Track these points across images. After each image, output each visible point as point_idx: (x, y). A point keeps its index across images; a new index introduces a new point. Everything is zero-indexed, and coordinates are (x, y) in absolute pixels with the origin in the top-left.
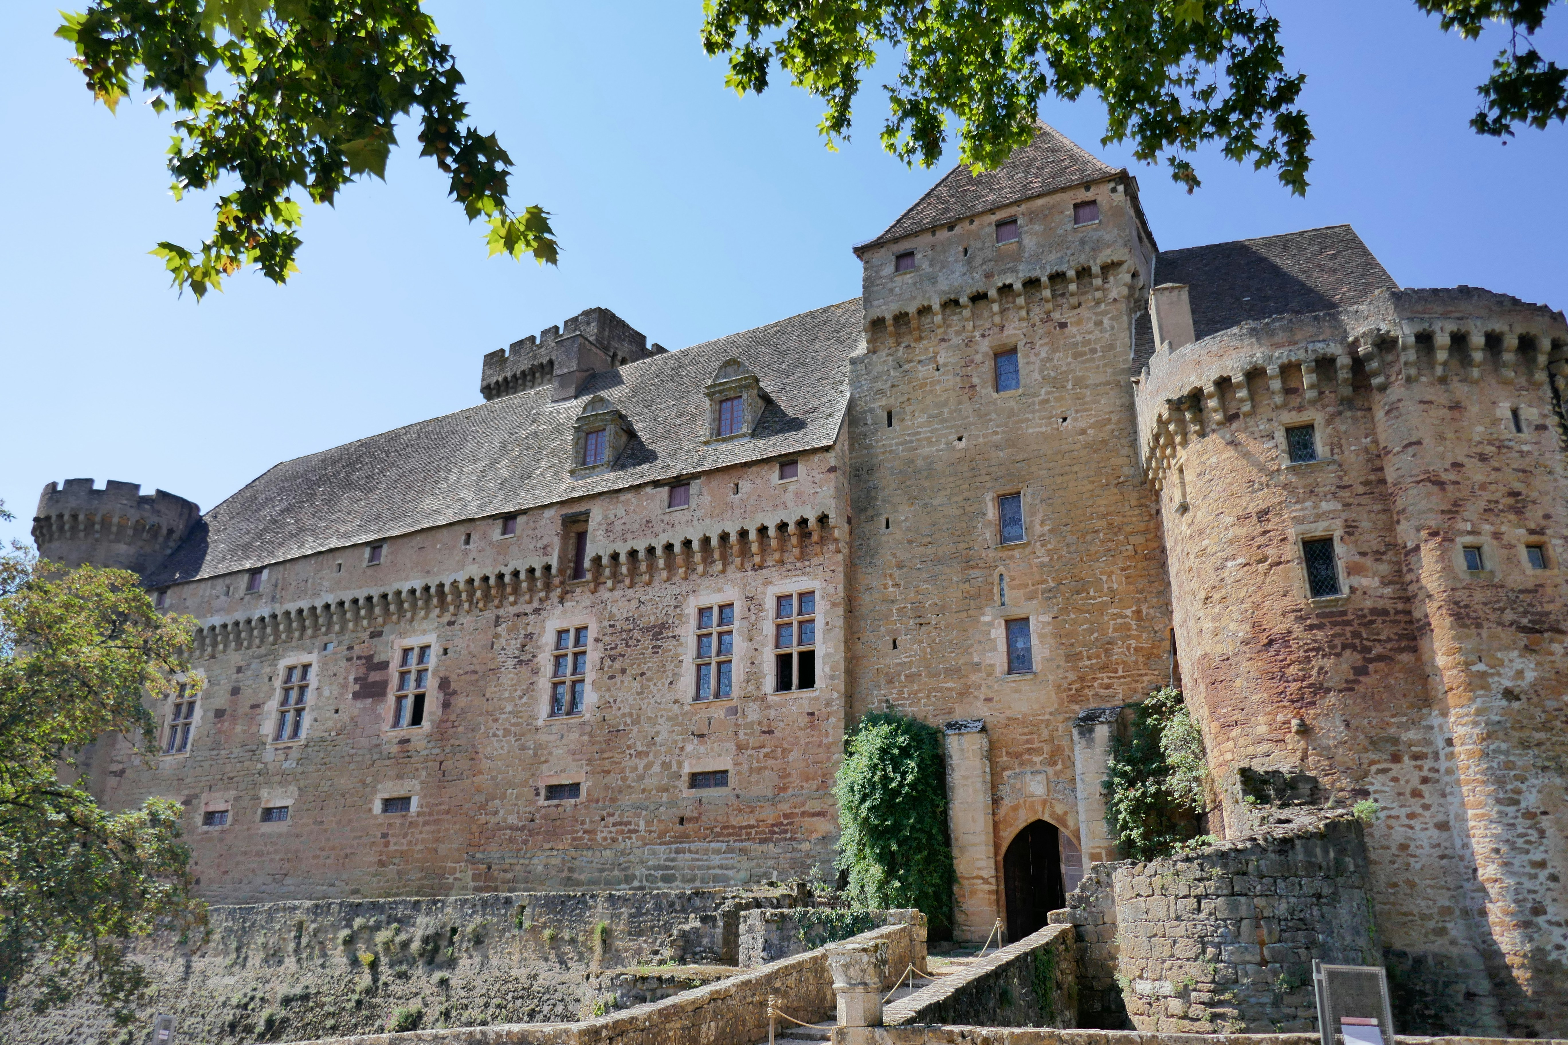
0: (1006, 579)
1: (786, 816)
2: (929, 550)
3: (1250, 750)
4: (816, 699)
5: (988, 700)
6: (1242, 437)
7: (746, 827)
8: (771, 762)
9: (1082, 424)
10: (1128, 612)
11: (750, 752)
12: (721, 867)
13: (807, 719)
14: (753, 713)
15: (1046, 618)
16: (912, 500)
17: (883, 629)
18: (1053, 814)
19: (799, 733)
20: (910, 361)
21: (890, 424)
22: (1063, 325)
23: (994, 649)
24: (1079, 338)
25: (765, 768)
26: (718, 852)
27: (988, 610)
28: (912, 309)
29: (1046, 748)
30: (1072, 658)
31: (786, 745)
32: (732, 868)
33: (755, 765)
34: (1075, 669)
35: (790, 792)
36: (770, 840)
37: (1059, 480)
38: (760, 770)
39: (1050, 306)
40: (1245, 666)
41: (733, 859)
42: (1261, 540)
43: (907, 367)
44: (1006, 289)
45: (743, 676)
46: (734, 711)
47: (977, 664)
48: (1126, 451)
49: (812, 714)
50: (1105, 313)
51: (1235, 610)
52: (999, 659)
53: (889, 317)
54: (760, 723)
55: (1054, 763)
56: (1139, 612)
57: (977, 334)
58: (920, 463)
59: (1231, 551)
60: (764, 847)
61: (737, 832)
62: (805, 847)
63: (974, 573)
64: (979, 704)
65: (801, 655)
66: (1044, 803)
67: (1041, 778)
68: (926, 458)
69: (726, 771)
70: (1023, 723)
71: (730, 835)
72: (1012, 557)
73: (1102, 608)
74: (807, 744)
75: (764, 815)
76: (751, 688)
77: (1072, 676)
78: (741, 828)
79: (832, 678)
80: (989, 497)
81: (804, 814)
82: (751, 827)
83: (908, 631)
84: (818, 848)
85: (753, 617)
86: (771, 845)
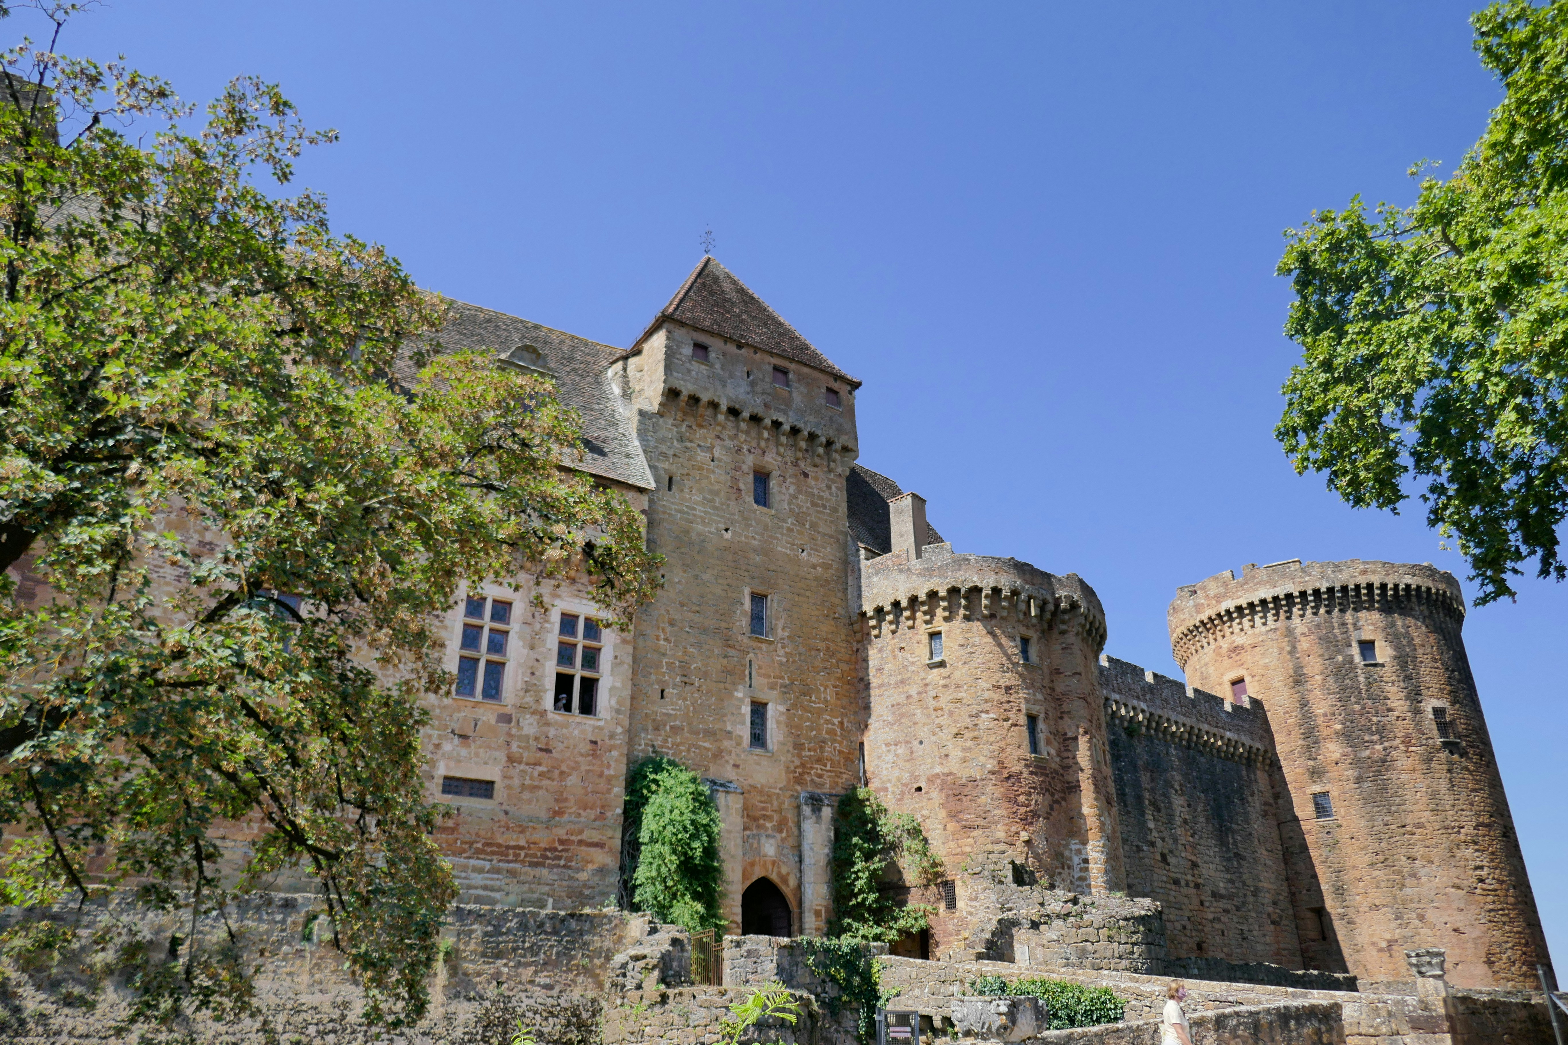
0: (755, 667)
1: (561, 842)
2: (697, 618)
3: (989, 847)
4: (601, 728)
5: (736, 766)
6: (998, 632)
7: (514, 847)
8: (545, 782)
9: (814, 560)
10: (836, 721)
11: (523, 767)
12: (485, 888)
13: (589, 746)
14: (529, 726)
15: (782, 708)
16: (686, 567)
17: (653, 677)
18: (779, 874)
19: (580, 759)
20: (691, 441)
21: (670, 489)
22: (806, 475)
23: (743, 723)
24: (815, 491)
25: (538, 787)
26: (480, 871)
27: (740, 687)
28: (705, 397)
29: (776, 817)
30: (799, 747)
31: (564, 768)
32: (499, 890)
33: (528, 782)
34: (800, 756)
35: (566, 818)
36: (543, 865)
37: (797, 598)
38: (534, 788)
39: (800, 455)
40: (990, 789)
41: (499, 881)
42: (1006, 706)
43: (689, 444)
44: (777, 424)
45: (520, 685)
46: (506, 719)
47: (729, 732)
48: (840, 595)
49: (595, 743)
50: (834, 482)
51: (986, 749)
52: (745, 732)
53: (685, 393)
54: (537, 739)
55: (781, 831)
56: (842, 723)
57: (745, 447)
58: (693, 535)
59: (986, 707)
60: (538, 871)
61: (503, 851)
62: (583, 876)
63: (732, 652)
64: (729, 767)
65: (583, 679)
66: (774, 863)
67: (772, 841)
68: (699, 534)
69: (492, 783)
70: (761, 792)
71: (493, 853)
72: (760, 648)
73: (820, 712)
74: (588, 771)
75: (536, 837)
76: (529, 699)
77: (797, 762)
78: (508, 847)
79: (618, 711)
80: (747, 591)
81: (580, 842)
82: (521, 848)
83: (675, 686)
84: (596, 879)
85: (537, 626)
86: (545, 871)
